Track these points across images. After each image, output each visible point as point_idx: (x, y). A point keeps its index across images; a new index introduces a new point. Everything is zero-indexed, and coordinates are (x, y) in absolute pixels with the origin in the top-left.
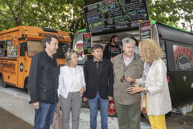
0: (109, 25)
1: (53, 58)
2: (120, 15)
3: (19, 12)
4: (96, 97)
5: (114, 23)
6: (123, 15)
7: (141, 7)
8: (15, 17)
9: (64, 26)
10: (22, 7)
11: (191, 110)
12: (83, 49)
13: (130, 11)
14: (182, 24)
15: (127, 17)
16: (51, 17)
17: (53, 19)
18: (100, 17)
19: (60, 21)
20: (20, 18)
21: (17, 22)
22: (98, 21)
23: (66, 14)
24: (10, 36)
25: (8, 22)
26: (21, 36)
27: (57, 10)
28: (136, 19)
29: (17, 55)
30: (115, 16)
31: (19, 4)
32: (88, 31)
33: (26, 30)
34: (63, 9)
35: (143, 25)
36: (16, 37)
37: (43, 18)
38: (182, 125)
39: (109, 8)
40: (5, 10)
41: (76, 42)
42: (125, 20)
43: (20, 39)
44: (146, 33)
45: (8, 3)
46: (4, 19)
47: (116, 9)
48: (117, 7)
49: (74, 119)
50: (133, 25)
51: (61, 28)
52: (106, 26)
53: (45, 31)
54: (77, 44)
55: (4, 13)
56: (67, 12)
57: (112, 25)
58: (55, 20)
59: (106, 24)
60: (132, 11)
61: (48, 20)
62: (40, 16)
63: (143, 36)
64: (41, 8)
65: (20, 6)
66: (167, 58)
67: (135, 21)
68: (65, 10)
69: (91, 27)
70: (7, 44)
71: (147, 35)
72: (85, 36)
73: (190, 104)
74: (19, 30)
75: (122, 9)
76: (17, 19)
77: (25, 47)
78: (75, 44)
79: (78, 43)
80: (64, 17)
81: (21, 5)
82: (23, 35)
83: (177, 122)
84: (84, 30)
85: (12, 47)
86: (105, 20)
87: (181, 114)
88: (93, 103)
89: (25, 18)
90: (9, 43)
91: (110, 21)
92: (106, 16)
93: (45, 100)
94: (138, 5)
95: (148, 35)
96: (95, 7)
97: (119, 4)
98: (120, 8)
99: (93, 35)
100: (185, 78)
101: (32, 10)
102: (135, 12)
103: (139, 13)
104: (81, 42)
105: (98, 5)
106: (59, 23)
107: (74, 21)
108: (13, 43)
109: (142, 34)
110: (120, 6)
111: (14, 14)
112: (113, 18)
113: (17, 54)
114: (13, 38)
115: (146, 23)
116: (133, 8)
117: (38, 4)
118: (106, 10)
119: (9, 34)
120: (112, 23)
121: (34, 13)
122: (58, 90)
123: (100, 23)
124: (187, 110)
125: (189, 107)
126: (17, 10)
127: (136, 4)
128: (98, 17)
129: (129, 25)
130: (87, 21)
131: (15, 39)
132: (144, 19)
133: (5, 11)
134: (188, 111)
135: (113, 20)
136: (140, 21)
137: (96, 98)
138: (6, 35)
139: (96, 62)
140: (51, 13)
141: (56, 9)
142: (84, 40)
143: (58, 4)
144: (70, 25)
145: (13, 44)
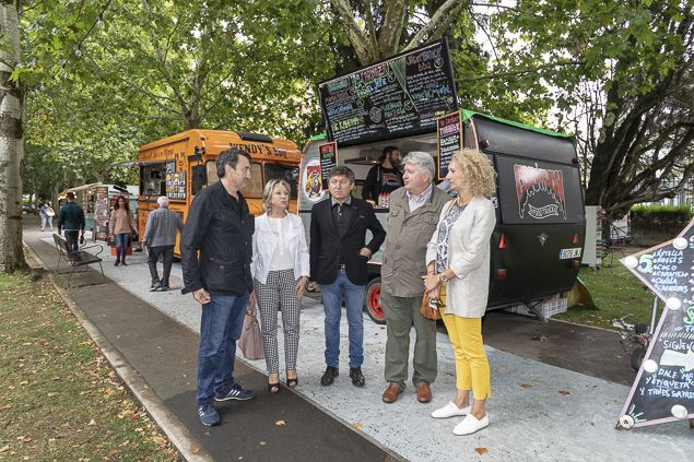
0: (373, 123)
1: (237, 198)
2: (396, 101)
3: (193, 98)
4: (335, 280)
5: (383, 119)
6: (403, 101)
7: (440, 82)
8: (185, 109)
9: (293, 127)
10: (200, 86)
11: (563, 309)
12: (320, 179)
13: (416, 92)
14: (556, 115)
15: (410, 105)
16: (264, 108)
17: (267, 111)
18: (355, 106)
19: (284, 115)
20: (197, 113)
21: (190, 121)
22: (351, 116)
23: (297, 100)
24: (171, 152)
25: (172, 120)
26: (192, 153)
27: (276, 92)
28: (429, 109)
29: (185, 192)
30: (385, 104)
31: (194, 81)
32: (330, 138)
33: (203, 139)
34: (288, 90)
35: (444, 123)
36: (183, 154)
37: (246, 112)
38: (536, 343)
39: (373, 85)
40: (165, 95)
41: (306, 163)
42: (408, 112)
43: (191, 159)
44: (452, 140)
45: (168, 81)
46: (164, 114)
47: (387, 88)
48: (388, 84)
49: (288, 328)
50: (424, 123)
51: (287, 131)
52: (368, 126)
53: (244, 139)
54: (309, 168)
55: (163, 103)
56: (298, 96)
57: (380, 123)
58: (272, 115)
59: (367, 121)
60: (421, 91)
61: (257, 116)
62: (240, 106)
63: (446, 146)
64: (242, 89)
65: (196, 85)
66: (498, 195)
67: (429, 115)
68: (295, 92)
69: (337, 129)
70: (165, 170)
71: (453, 145)
72: (324, 150)
73: (561, 297)
74: (188, 139)
75: (399, 88)
76: (189, 114)
77: (200, 176)
78: (303, 168)
79: (311, 164)
80: (291, 109)
81: (199, 82)
82: (197, 150)
83: (526, 334)
84: (322, 136)
85: (177, 175)
86: (366, 114)
87: (538, 318)
88: (330, 294)
89: (207, 111)
90: (169, 166)
91: (376, 115)
92: (368, 104)
93: (221, 288)
94: (434, 78)
95: (455, 144)
96: (343, 84)
97: (393, 76)
98: (394, 85)
99: (342, 146)
100: (543, 238)
101: (222, 93)
102: (428, 95)
103: (436, 95)
104: (316, 162)
105: (350, 80)
106: (281, 122)
107: (315, 116)
108: (178, 167)
109: (443, 142)
110: (396, 82)
111: (183, 104)
112: (382, 107)
113: (185, 190)
114: (177, 155)
115: (450, 117)
116: (424, 85)
117: (235, 81)
118: (367, 91)
119: (171, 148)
120: (379, 119)
121: (226, 100)
122: (252, 265)
123: (356, 120)
124: (554, 309)
125: (559, 303)
126: (190, 93)
127: (429, 75)
128: (349, 107)
129: (416, 122)
130: (328, 117)
131: (181, 159)
132: (446, 109)
133: (164, 98)
134: (556, 311)
135: (383, 112)
136: (438, 113)
137: (336, 284)
138: (162, 150)
139: (337, 205)
140: (263, 98)
141: (274, 91)
142: (322, 158)
143: (277, 78)
144: (306, 126)
145: (178, 170)
